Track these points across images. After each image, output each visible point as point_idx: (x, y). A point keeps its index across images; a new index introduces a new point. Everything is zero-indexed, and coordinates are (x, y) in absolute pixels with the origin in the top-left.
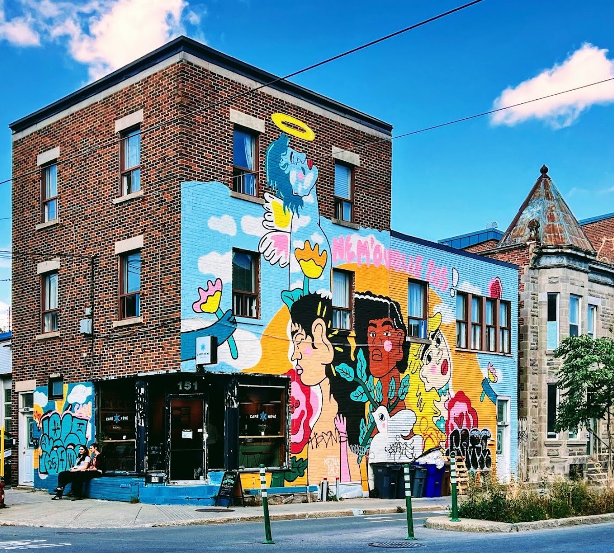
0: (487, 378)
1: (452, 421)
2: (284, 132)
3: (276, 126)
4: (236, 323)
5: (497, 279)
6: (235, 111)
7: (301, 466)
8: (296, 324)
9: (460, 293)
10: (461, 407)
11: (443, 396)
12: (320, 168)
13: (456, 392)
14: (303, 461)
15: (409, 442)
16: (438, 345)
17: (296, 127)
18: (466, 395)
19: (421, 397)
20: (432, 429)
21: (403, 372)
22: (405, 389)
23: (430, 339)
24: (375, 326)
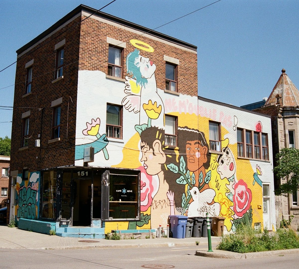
0: (256, 173)
1: (237, 195)
2: (137, 48)
3: (132, 45)
4: (108, 141)
5: (259, 122)
6: (109, 38)
7: (146, 218)
8: (144, 142)
9: (238, 129)
10: (241, 188)
11: (231, 182)
12: (157, 65)
13: (239, 180)
14: (148, 216)
15: (212, 206)
16: (227, 155)
17: (143, 46)
18: (245, 181)
19: (218, 182)
20: (225, 199)
21: (207, 169)
22: (208, 178)
23: (223, 152)
24: (190, 144)
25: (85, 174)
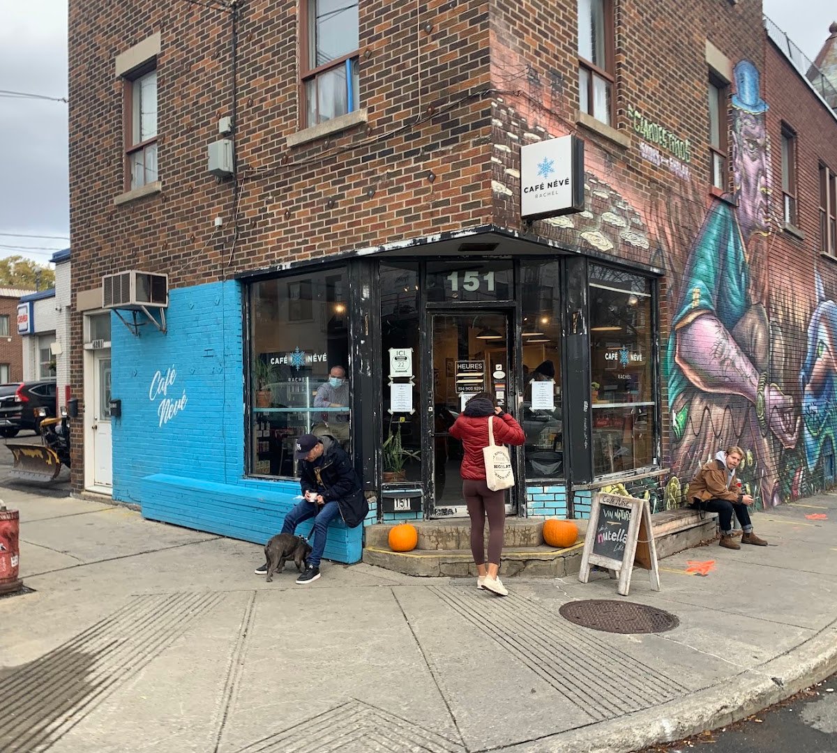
25: (484, 284)
